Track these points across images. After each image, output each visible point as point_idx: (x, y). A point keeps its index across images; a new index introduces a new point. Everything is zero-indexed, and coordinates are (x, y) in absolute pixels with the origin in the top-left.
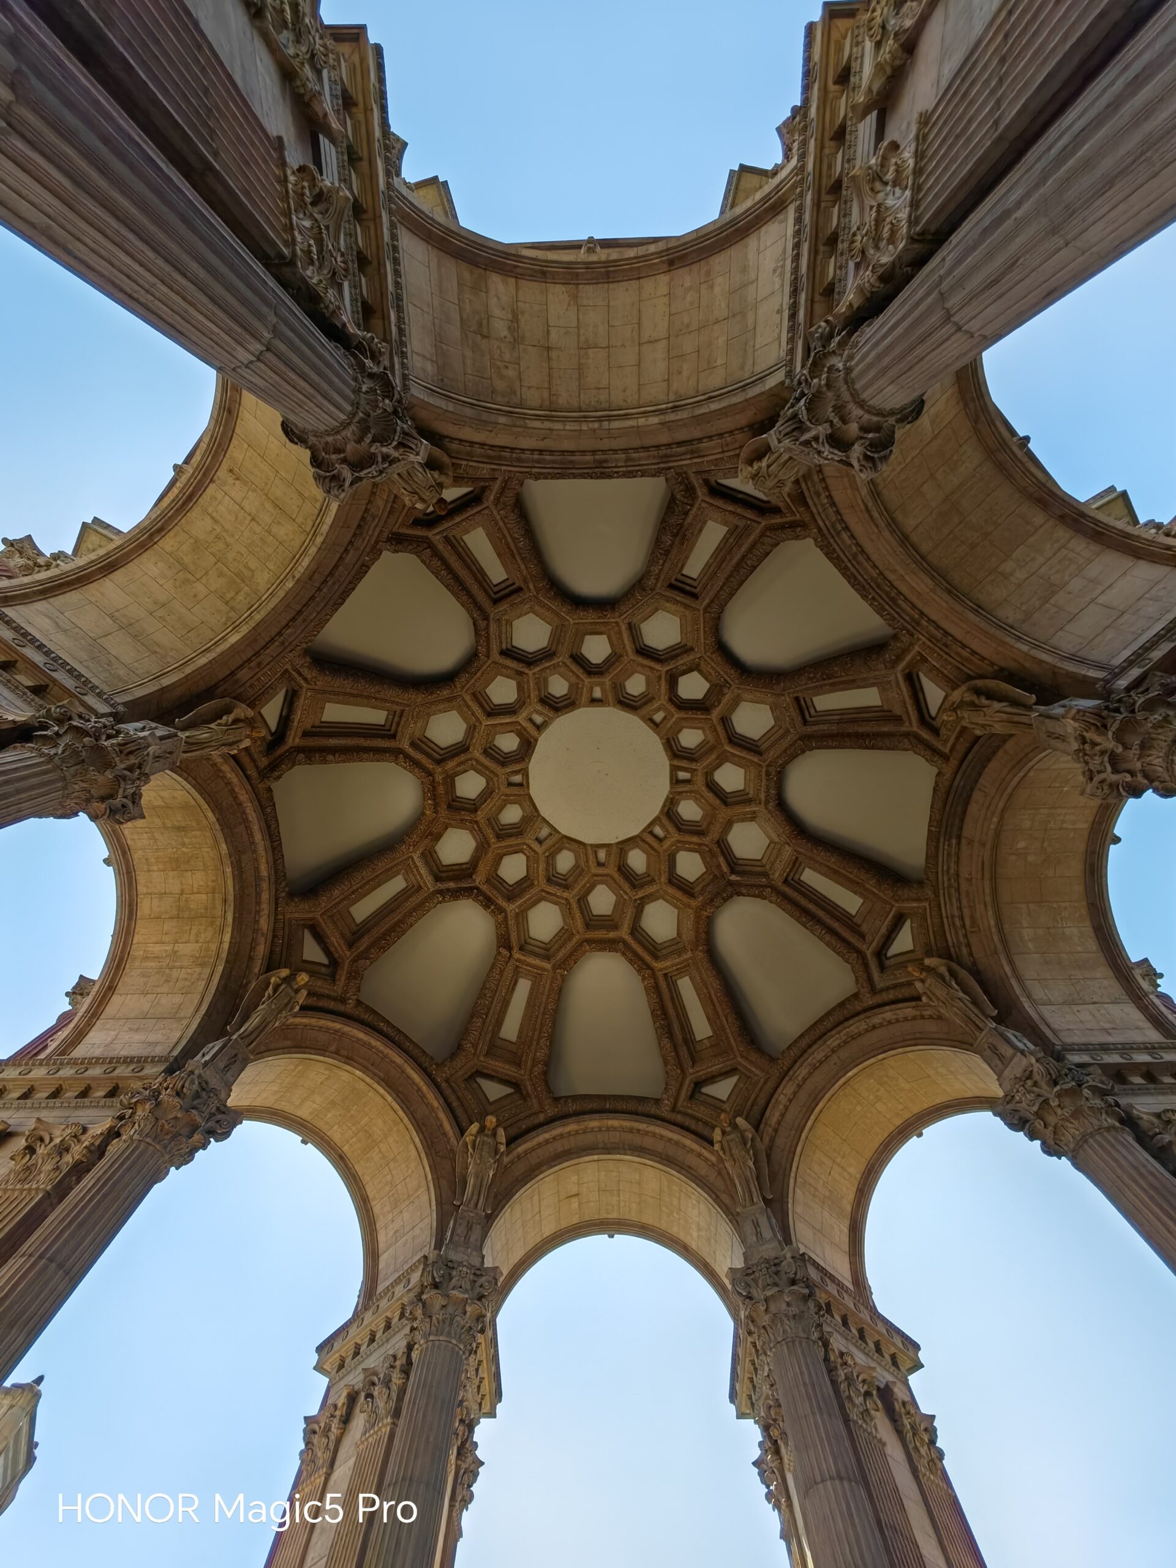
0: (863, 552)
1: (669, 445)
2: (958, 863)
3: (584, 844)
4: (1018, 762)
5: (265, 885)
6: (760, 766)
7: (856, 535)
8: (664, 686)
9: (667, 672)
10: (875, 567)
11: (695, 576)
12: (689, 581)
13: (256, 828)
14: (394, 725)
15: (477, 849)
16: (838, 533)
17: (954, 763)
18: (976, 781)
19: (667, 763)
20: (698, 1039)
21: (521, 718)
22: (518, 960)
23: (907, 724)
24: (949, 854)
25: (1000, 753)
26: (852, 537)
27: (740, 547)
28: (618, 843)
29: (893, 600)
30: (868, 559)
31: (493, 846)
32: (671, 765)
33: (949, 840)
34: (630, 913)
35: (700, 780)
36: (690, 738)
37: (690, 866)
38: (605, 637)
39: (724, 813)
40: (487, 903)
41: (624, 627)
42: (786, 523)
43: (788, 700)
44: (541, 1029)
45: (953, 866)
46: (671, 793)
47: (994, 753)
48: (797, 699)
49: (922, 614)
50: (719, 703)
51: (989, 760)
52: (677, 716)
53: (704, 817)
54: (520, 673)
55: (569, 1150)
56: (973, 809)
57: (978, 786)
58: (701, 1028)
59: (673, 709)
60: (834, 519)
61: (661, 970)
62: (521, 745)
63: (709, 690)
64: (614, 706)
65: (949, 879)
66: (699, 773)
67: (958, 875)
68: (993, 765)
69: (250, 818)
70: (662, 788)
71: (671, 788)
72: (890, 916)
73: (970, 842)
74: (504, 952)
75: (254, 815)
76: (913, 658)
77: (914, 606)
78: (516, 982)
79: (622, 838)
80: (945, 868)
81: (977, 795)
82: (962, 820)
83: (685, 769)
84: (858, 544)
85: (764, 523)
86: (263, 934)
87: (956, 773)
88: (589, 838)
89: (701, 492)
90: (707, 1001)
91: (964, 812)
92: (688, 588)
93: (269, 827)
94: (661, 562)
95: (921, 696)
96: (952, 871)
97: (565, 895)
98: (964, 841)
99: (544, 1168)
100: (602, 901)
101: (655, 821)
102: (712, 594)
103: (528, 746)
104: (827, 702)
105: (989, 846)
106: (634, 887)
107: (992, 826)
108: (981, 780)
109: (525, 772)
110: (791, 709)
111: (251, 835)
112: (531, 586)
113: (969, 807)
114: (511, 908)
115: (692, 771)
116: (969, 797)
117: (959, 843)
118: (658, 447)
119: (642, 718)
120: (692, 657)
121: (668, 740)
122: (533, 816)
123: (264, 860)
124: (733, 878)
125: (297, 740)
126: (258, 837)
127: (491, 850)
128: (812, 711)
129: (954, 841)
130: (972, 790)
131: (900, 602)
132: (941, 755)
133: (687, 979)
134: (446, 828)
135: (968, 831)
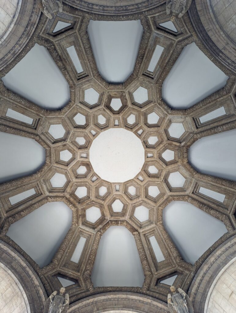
0: (104, 6)
1: (25, 30)
2: (229, 58)
3: (133, 180)
4: (206, 9)
5: (28, 269)
6: (156, 104)
7: (97, 4)
8: (108, 111)
9: (104, 106)
10: (112, 7)
11: (82, 71)
12: (82, 74)
13: (10, 251)
14: (39, 190)
15: (101, 210)
16: (92, 8)
17: (193, 33)
18: (205, 30)
19: (132, 133)
20: (222, 202)
21: (78, 159)
22: (143, 232)
23: (173, 42)
24: (223, 59)
25: (199, 13)
26: (97, 5)
27: (80, 46)
28: (142, 170)
29: (126, 10)
30: (108, 7)
31: (104, 204)
32: (133, 132)
33: (219, 55)
34: (164, 185)
35: (145, 127)
36: (131, 120)
37: (169, 155)
38: (79, 114)
39: (162, 130)
40: (117, 222)
41: (79, 105)
42: (80, 23)
43: (141, 77)
44: (169, 247)
45: (228, 61)
46: (141, 140)
47: (198, 15)
48: (143, 74)
49: (137, 4)
50: (127, 100)
51: (200, 19)
52: (120, 117)
53: (158, 138)
54: (64, 145)
55: (211, 276)
56: (214, 39)
57: (207, 31)
58: (220, 197)
59: (117, 116)
60: (86, 5)
61: (190, 193)
62: (87, 168)
63: (121, 100)
64: (101, 131)
65: (232, 66)
66: (143, 126)
67: (233, 62)
68: (202, 19)
69: (5, 249)
70: (138, 142)
71: (140, 139)
72: (233, 99)
73: (225, 48)
74: (135, 233)
75: (5, 247)
76: (152, 21)
77: (133, 5)
78: (149, 241)
79: (141, 167)
80: (227, 64)
81: (210, 34)
82: (215, 46)
83: (139, 129)
84: (101, 6)
85: (77, 31)
86: (38, 286)
87: (197, 36)
88: (132, 177)
89: (51, 39)
90: (213, 188)
91: (213, 43)
92: (84, 76)
93: (15, 249)
94: (66, 73)
95: (167, 30)
96: (230, 63)
97: (140, 199)
98: (223, 51)
99: (208, 290)
100: (154, 191)
101: (146, 153)
102: (90, 70)
103: (88, 166)
104: (152, 66)
105: (230, 42)
106: (158, 177)
107: (224, 36)
108: (205, 28)
109: (95, 174)
110: (145, 79)
111: (9, 255)
112: (41, 115)
113: (212, 40)
114: (127, 218)
115: (141, 128)
116: (209, 37)
117: (222, 53)
118: (23, 34)
119: (113, 127)
120: (106, 95)
121: (126, 126)
122: (109, 185)
123: (21, 261)
124: (183, 144)
125: (5, 215)
126: (13, 254)
127: (105, 206)
128: (151, 74)
129: (221, 54)
130: (207, 34)
131: (129, 8)
132: (189, 37)
133: (201, 188)
134: (85, 211)
135: (220, 46)
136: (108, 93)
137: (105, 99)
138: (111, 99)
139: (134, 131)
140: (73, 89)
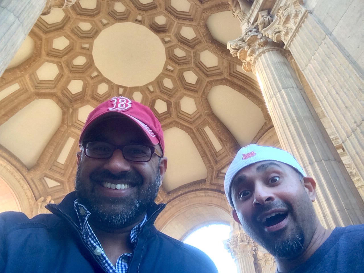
0: (197, 197)
7: (202, 197)
9: (171, 102)
12: (204, 127)
19: (128, 86)
30: (194, 197)
37: (75, 87)
38: (194, 83)
63: (158, 113)
71: (116, 84)
83: (124, 92)
101: (99, 73)
120: (174, 115)
133: (19, 88)
136: (173, 118)
137: (173, 110)
138: (168, 110)
139: (128, 89)
140: (206, 113)
